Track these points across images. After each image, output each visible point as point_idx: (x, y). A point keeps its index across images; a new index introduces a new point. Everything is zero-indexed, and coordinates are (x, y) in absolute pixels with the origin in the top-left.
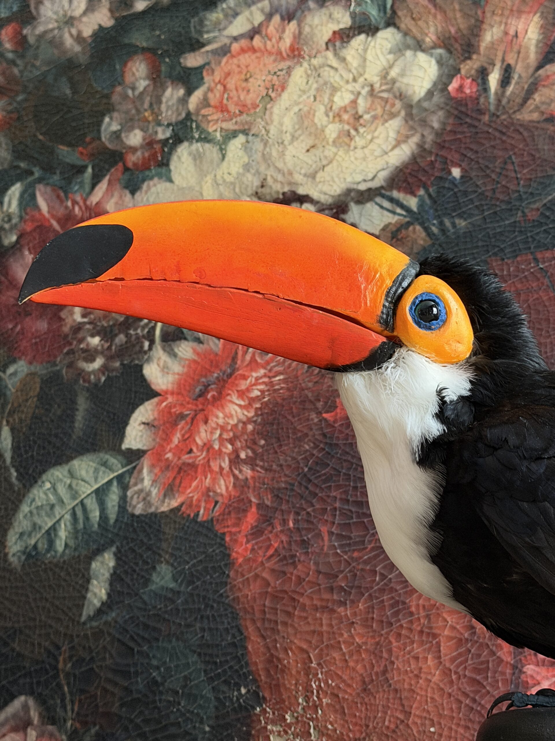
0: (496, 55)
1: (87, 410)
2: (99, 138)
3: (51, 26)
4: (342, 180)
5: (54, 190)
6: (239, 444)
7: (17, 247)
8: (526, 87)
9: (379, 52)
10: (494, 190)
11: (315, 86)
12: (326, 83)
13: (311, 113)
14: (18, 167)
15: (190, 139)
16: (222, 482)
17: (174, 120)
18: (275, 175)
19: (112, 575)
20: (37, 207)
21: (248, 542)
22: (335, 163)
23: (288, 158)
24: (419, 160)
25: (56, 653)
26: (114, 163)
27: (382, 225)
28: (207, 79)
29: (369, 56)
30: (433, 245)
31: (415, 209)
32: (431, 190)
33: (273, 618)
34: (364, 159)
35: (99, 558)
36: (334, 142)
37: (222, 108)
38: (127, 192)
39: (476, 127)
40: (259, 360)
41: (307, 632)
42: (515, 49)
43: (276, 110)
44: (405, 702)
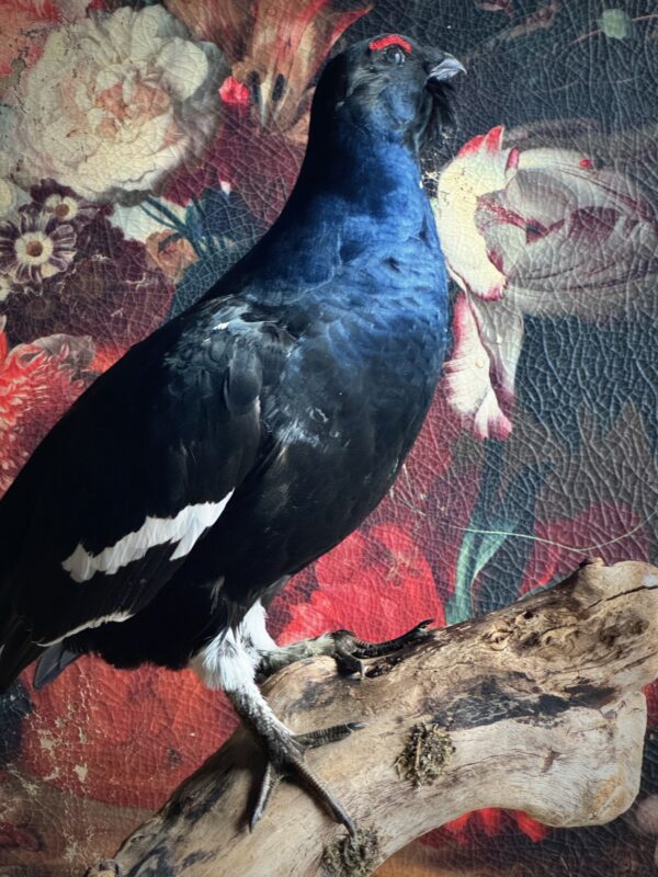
0: (268, 61)
4: (107, 177)
8: (297, 103)
9: (145, 32)
10: (262, 213)
11: (75, 58)
13: (71, 91)
18: (32, 158)
22: (98, 155)
23: (46, 140)
24: (187, 167)
27: (149, 234)
29: (135, 37)
30: (200, 263)
31: (183, 221)
32: (200, 202)
34: (131, 155)
36: (97, 129)
39: (246, 140)
42: (288, 60)
43: (31, 80)
44: (168, 711)
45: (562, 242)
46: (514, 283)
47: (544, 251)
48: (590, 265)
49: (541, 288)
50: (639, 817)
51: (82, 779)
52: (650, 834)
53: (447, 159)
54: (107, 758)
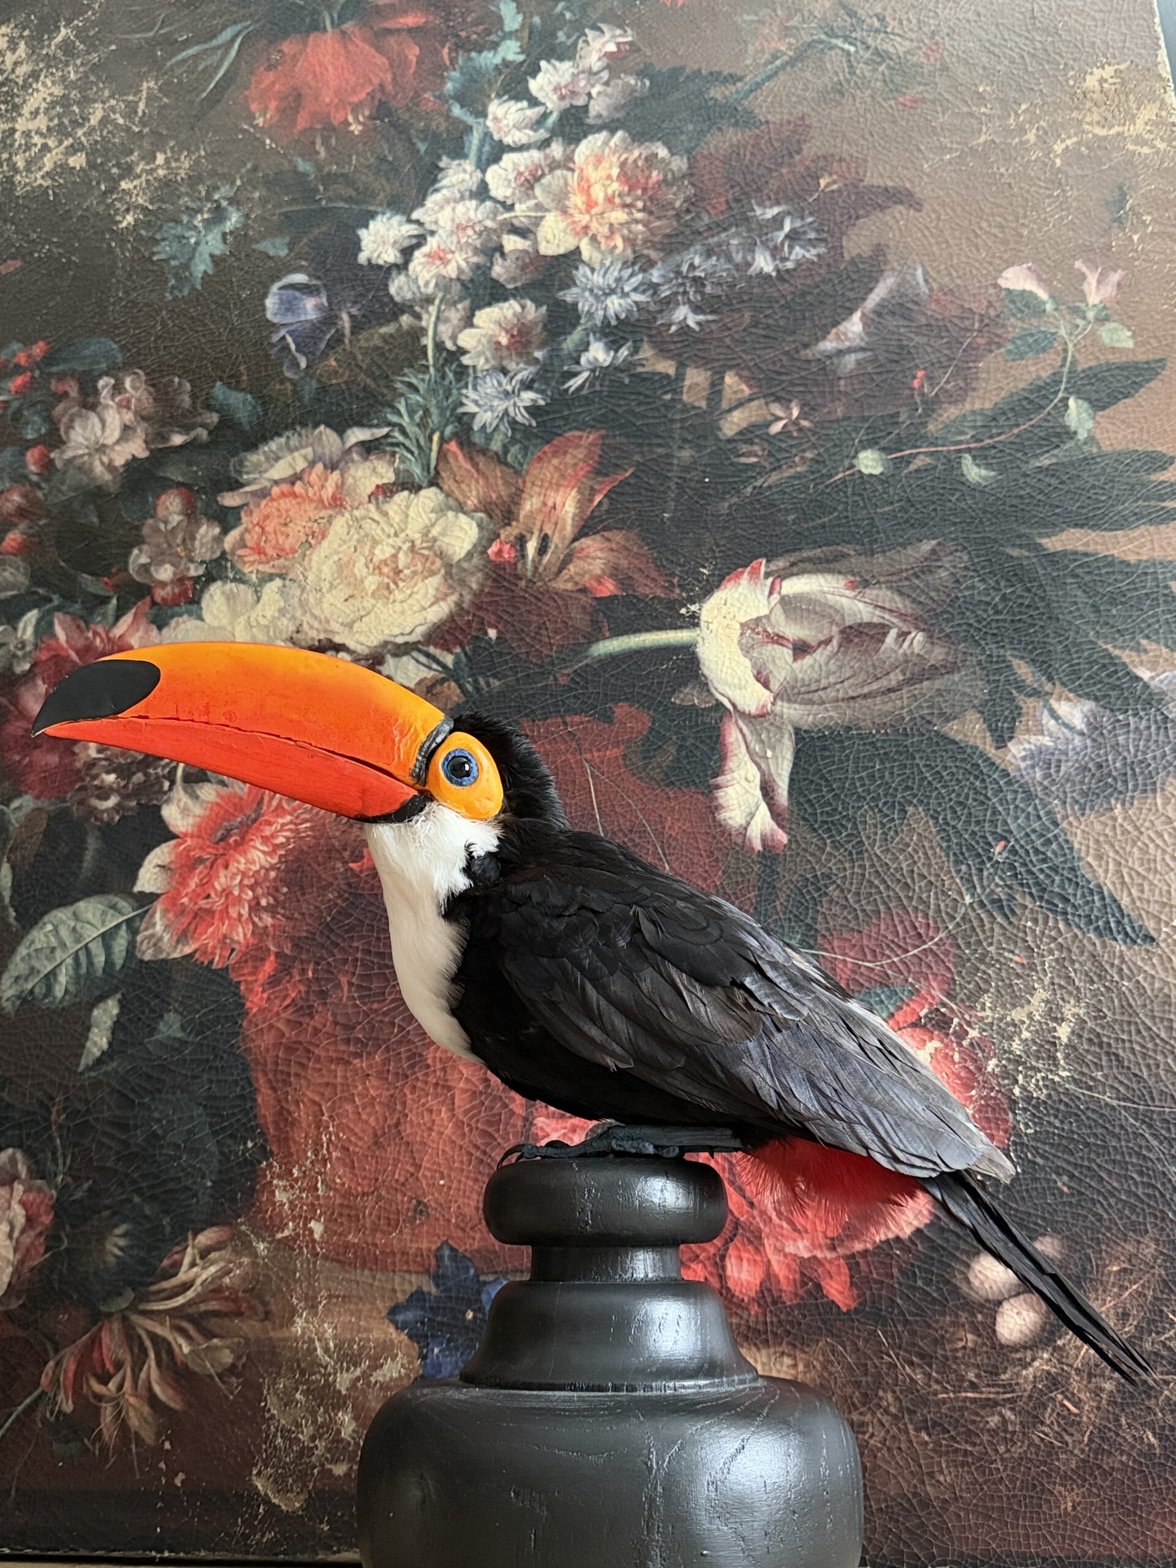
0: (534, 524)
1: (97, 850)
2: (126, 570)
3: (81, 452)
4: (380, 632)
5: (74, 620)
6: (259, 891)
7: (29, 676)
8: (561, 557)
9: (421, 510)
10: (528, 653)
11: (356, 537)
12: (367, 535)
13: (351, 563)
14: (35, 593)
15: (224, 579)
16: (240, 930)
17: (207, 558)
18: (311, 621)
19: (115, 1023)
20: (54, 636)
21: (263, 991)
22: (373, 615)
23: (325, 605)
24: (456, 619)
25: (50, 1104)
26: (142, 597)
27: (418, 680)
28: (244, 519)
29: (411, 513)
30: (467, 702)
31: (450, 664)
32: (467, 648)
33: (286, 1069)
34: (403, 613)
35: (102, 1005)
36: (373, 594)
37: (260, 551)
38: (154, 627)
39: (512, 591)
40: (286, 806)
41: (320, 1085)
42: (553, 520)
43: (315, 557)
44: (416, 1155)
45: (830, 658)
46: (782, 699)
47: (812, 666)
48: (862, 677)
49: (811, 702)
50: (972, 1279)
51: (317, 1236)
52: (988, 1300)
53: (708, 590)
54: (346, 1211)
